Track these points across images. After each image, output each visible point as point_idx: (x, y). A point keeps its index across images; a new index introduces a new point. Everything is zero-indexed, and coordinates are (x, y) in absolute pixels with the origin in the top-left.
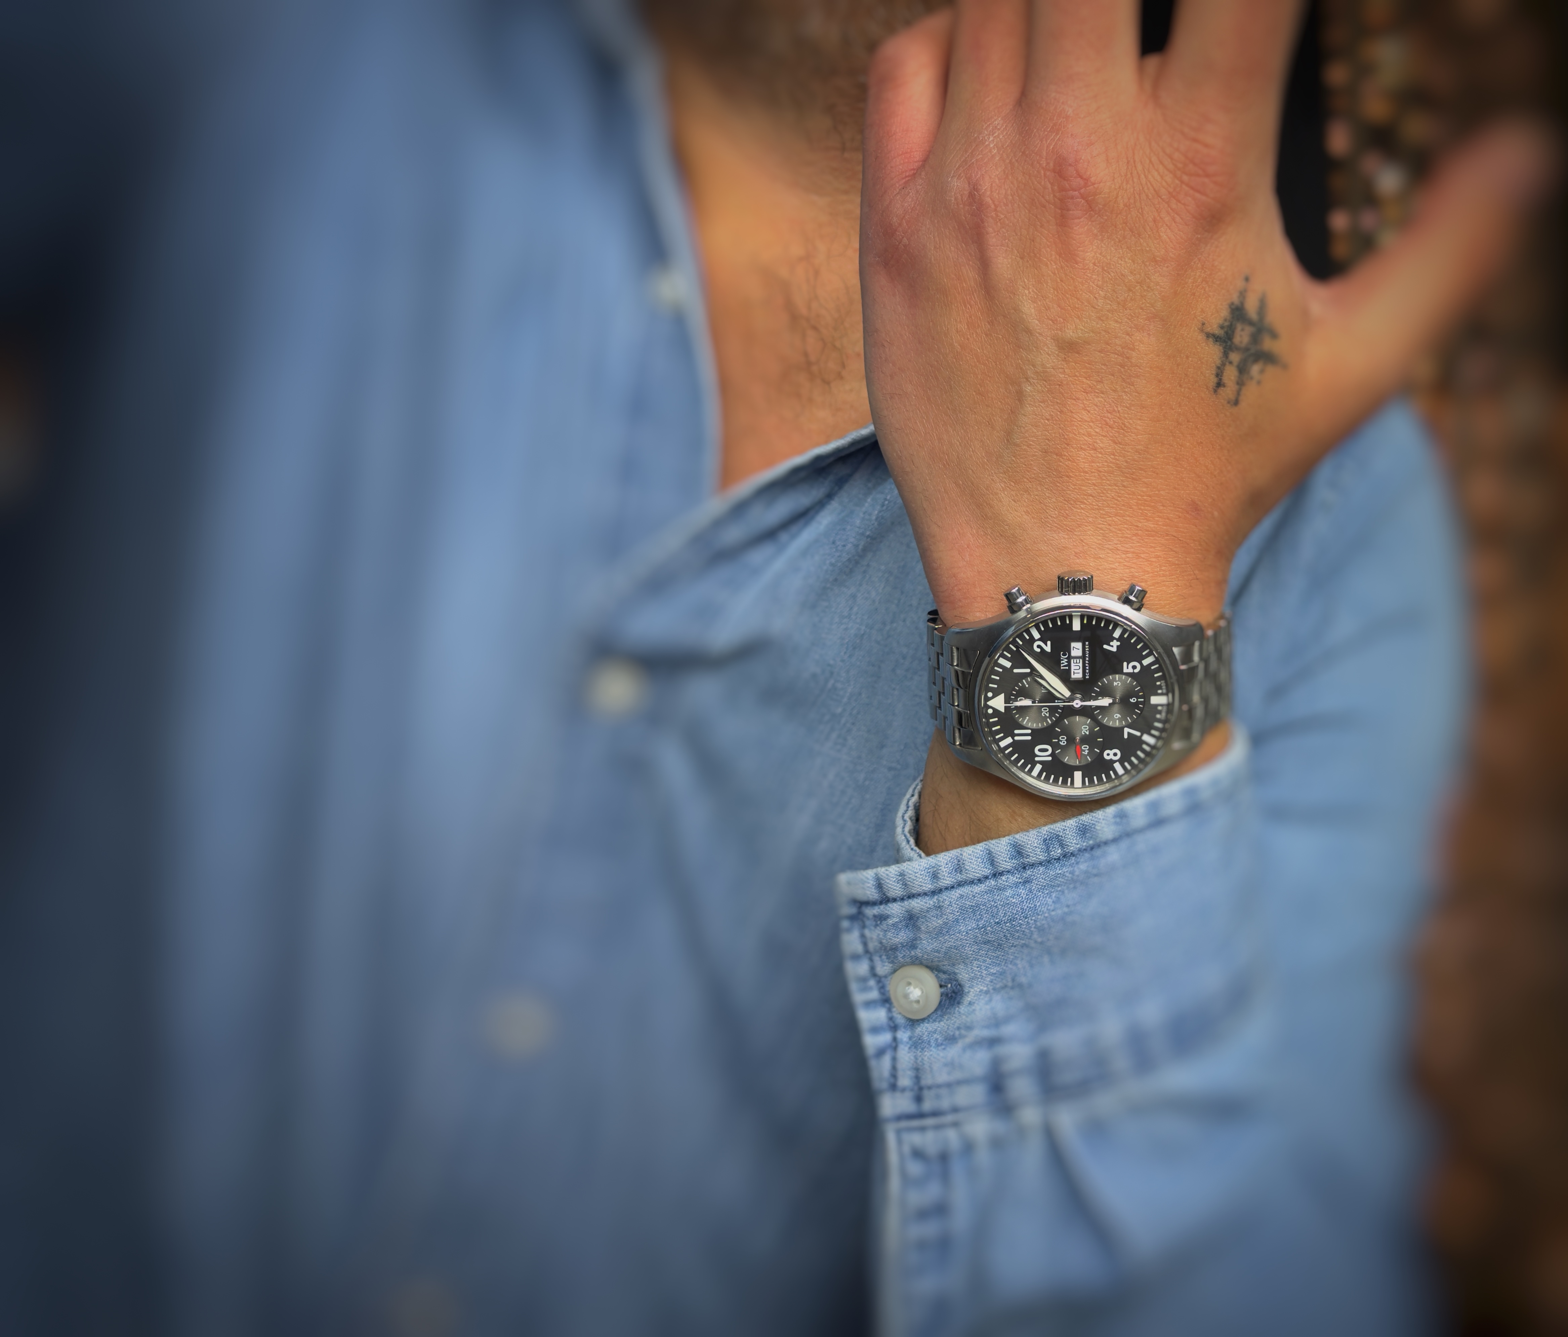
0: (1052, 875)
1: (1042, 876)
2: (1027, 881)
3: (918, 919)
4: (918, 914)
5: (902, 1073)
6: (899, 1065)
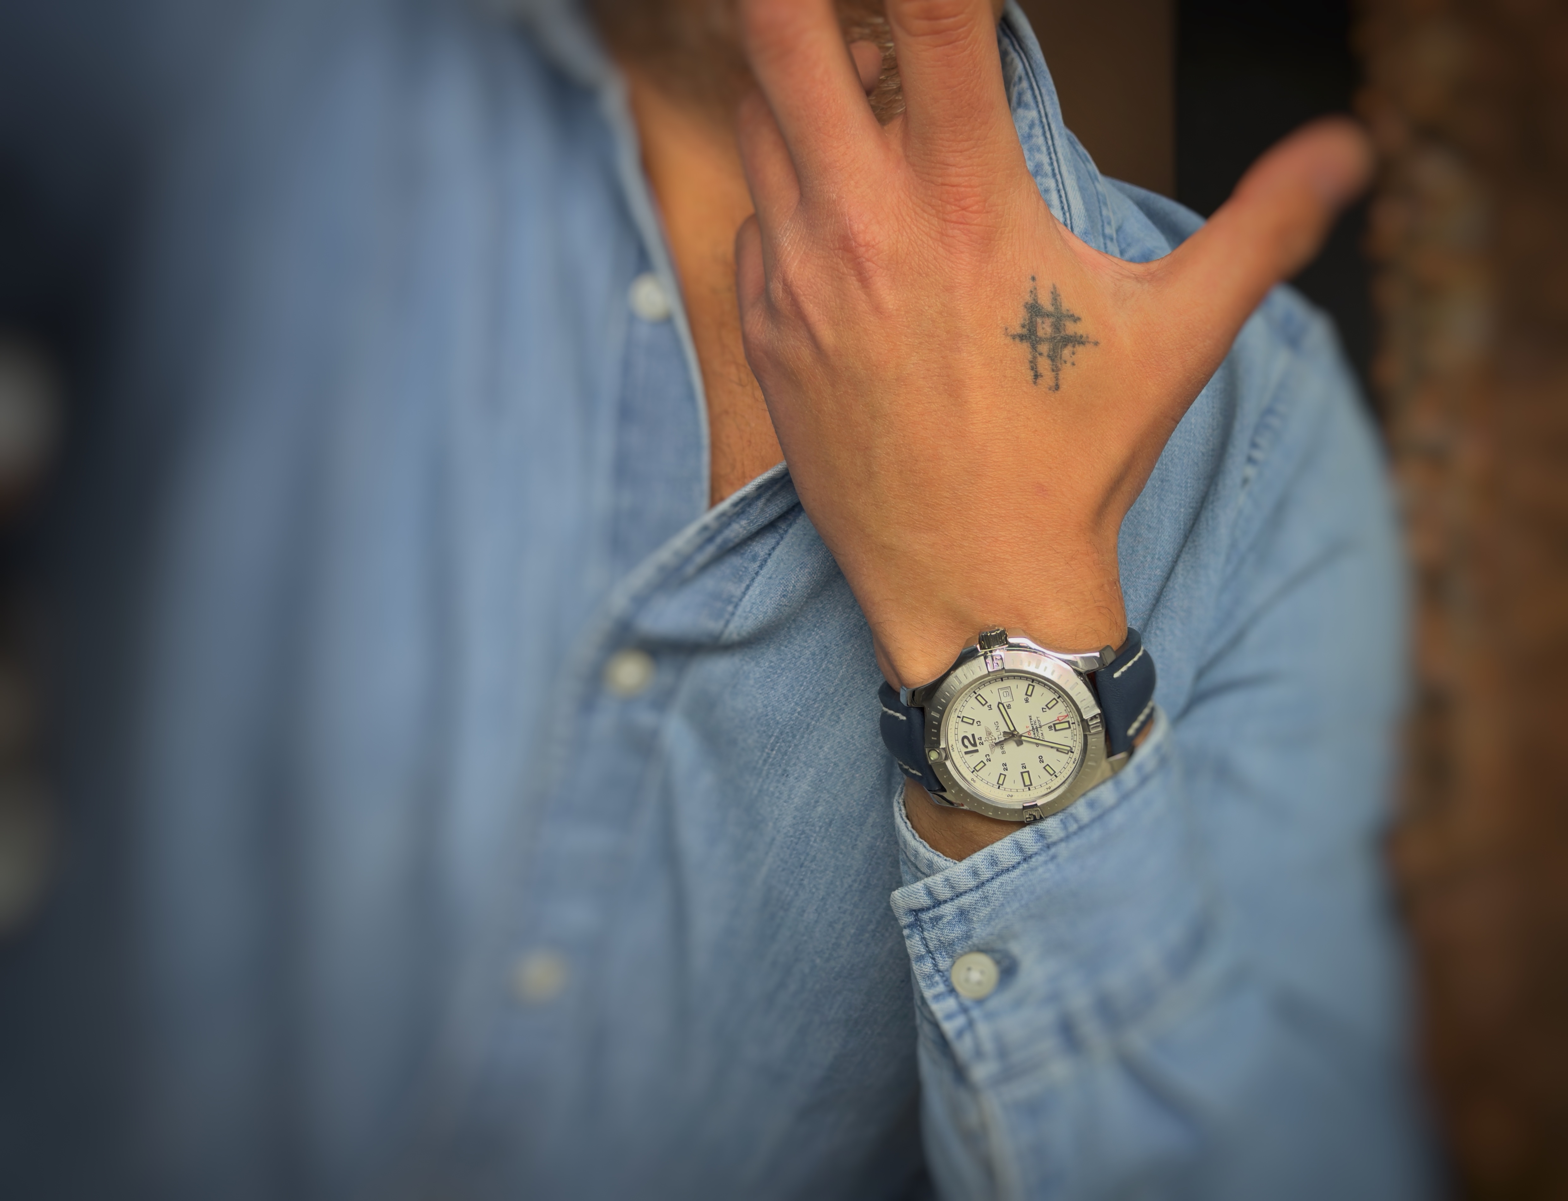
3: (968, 912)
4: (968, 908)
5: (986, 1040)
6: (981, 1036)
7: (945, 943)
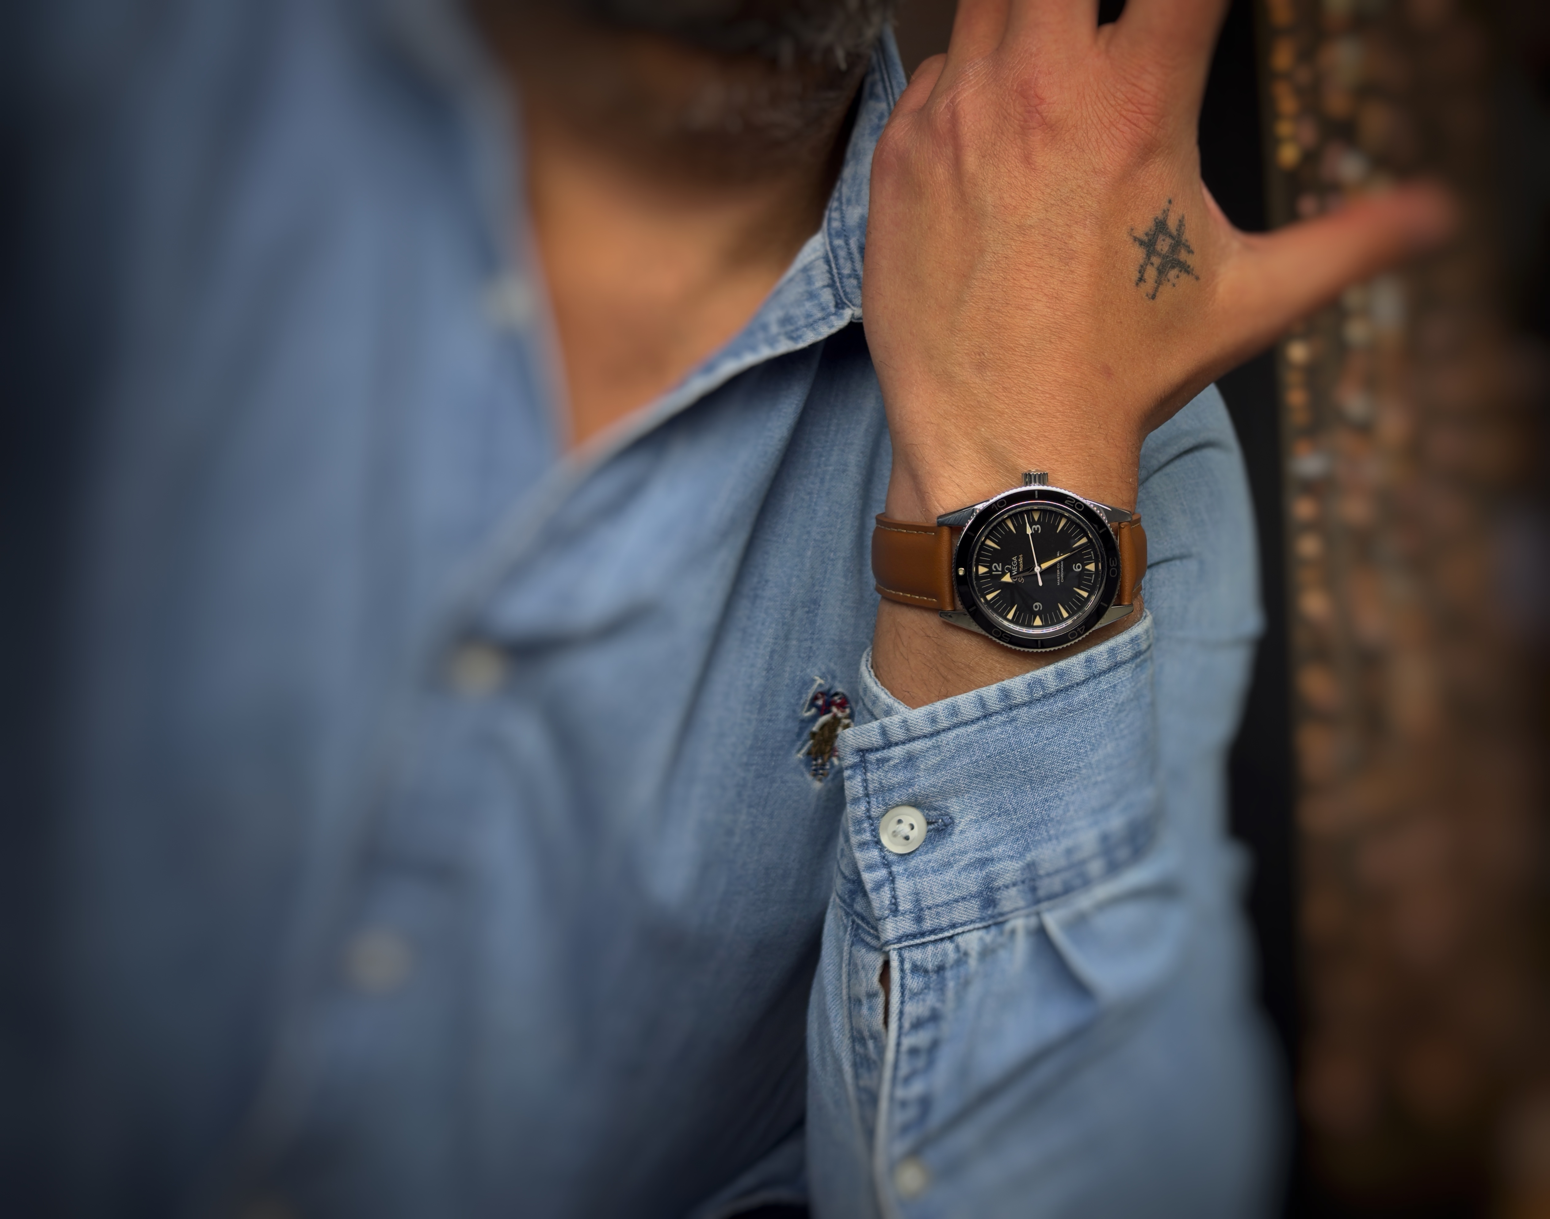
0: (1035, 714)
1: (1026, 715)
2: (1013, 720)
3: (917, 759)
4: (918, 754)
5: (903, 899)
6: (899, 893)
7: (886, 787)
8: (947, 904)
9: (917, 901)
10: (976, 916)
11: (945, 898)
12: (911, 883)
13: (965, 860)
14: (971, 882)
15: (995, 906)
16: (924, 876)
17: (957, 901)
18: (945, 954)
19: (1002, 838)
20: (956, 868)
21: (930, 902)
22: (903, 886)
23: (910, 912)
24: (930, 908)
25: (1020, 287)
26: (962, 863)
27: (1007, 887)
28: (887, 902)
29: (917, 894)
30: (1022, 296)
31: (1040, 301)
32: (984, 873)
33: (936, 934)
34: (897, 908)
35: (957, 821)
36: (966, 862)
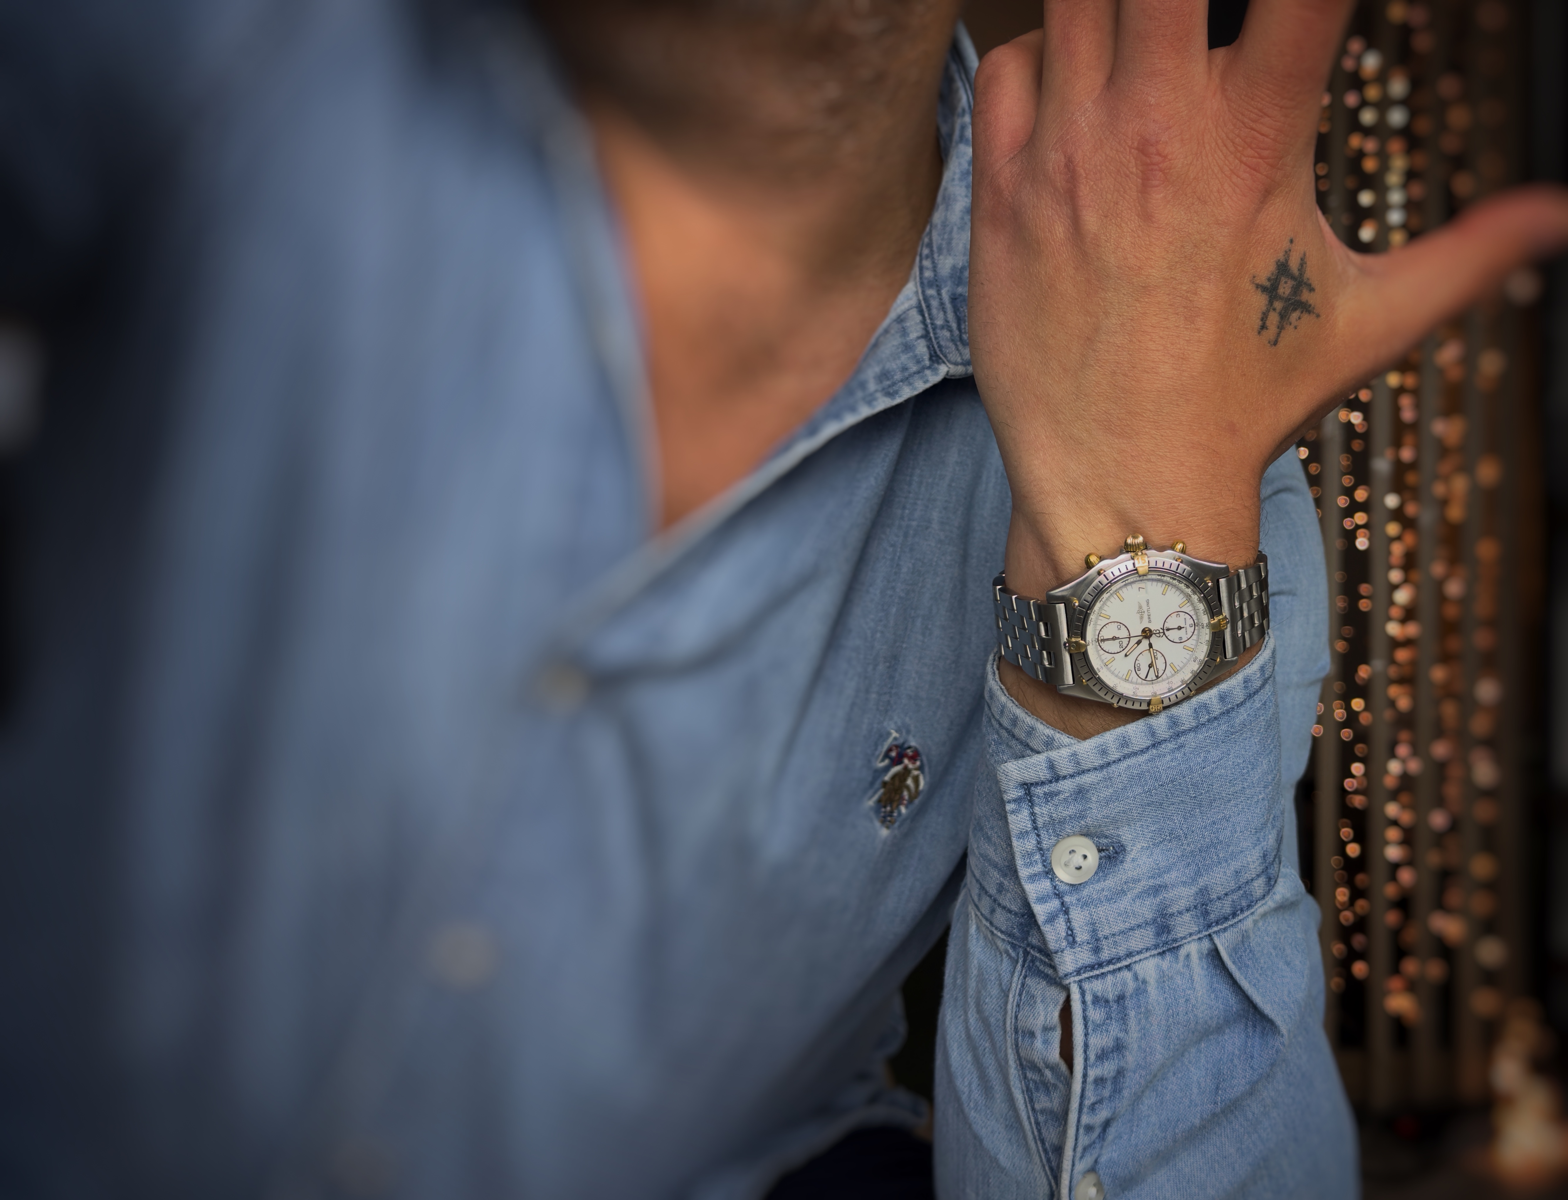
0: (1201, 738)
1: (1193, 740)
2: (1181, 746)
3: (1088, 791)
4: (1088, 786)
5: (1080, 930)
6: (1075, 924)
7: (1055, 821)
8: (1122, 932)
9: (1094, 931)
10: (1152, 943)
11: (1122, 926)
12: (1086, 913)
13: (1139, 888)
14: (1146, 910)
15: (1169, 932)
16: (1098, 905)
17: (1132, 929)
18: (1124, 984)
19: (1174, 864)
20: (1130, 896)
21: (1107, 932)
22: (1078, 917)
23: (1088, 943)
24: (1106, 938)
25: (1146, 349)
26: (1136, 891)
27: (1180, 913)
28: (1064, 934)
29: (1093, 924)
30: (1148, 358)
31: (1166, 363)
32: (1158, 900)
33: (1114, 964)
34: (1074, 939)
35: (1128, 849)
36: (1140, 890)
